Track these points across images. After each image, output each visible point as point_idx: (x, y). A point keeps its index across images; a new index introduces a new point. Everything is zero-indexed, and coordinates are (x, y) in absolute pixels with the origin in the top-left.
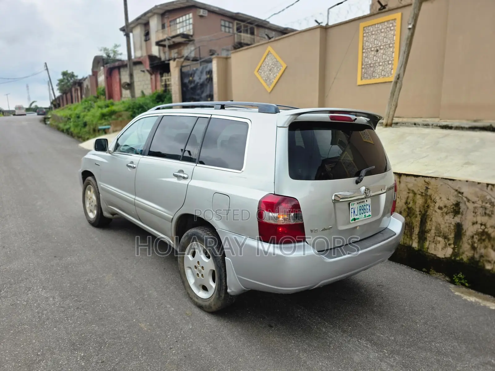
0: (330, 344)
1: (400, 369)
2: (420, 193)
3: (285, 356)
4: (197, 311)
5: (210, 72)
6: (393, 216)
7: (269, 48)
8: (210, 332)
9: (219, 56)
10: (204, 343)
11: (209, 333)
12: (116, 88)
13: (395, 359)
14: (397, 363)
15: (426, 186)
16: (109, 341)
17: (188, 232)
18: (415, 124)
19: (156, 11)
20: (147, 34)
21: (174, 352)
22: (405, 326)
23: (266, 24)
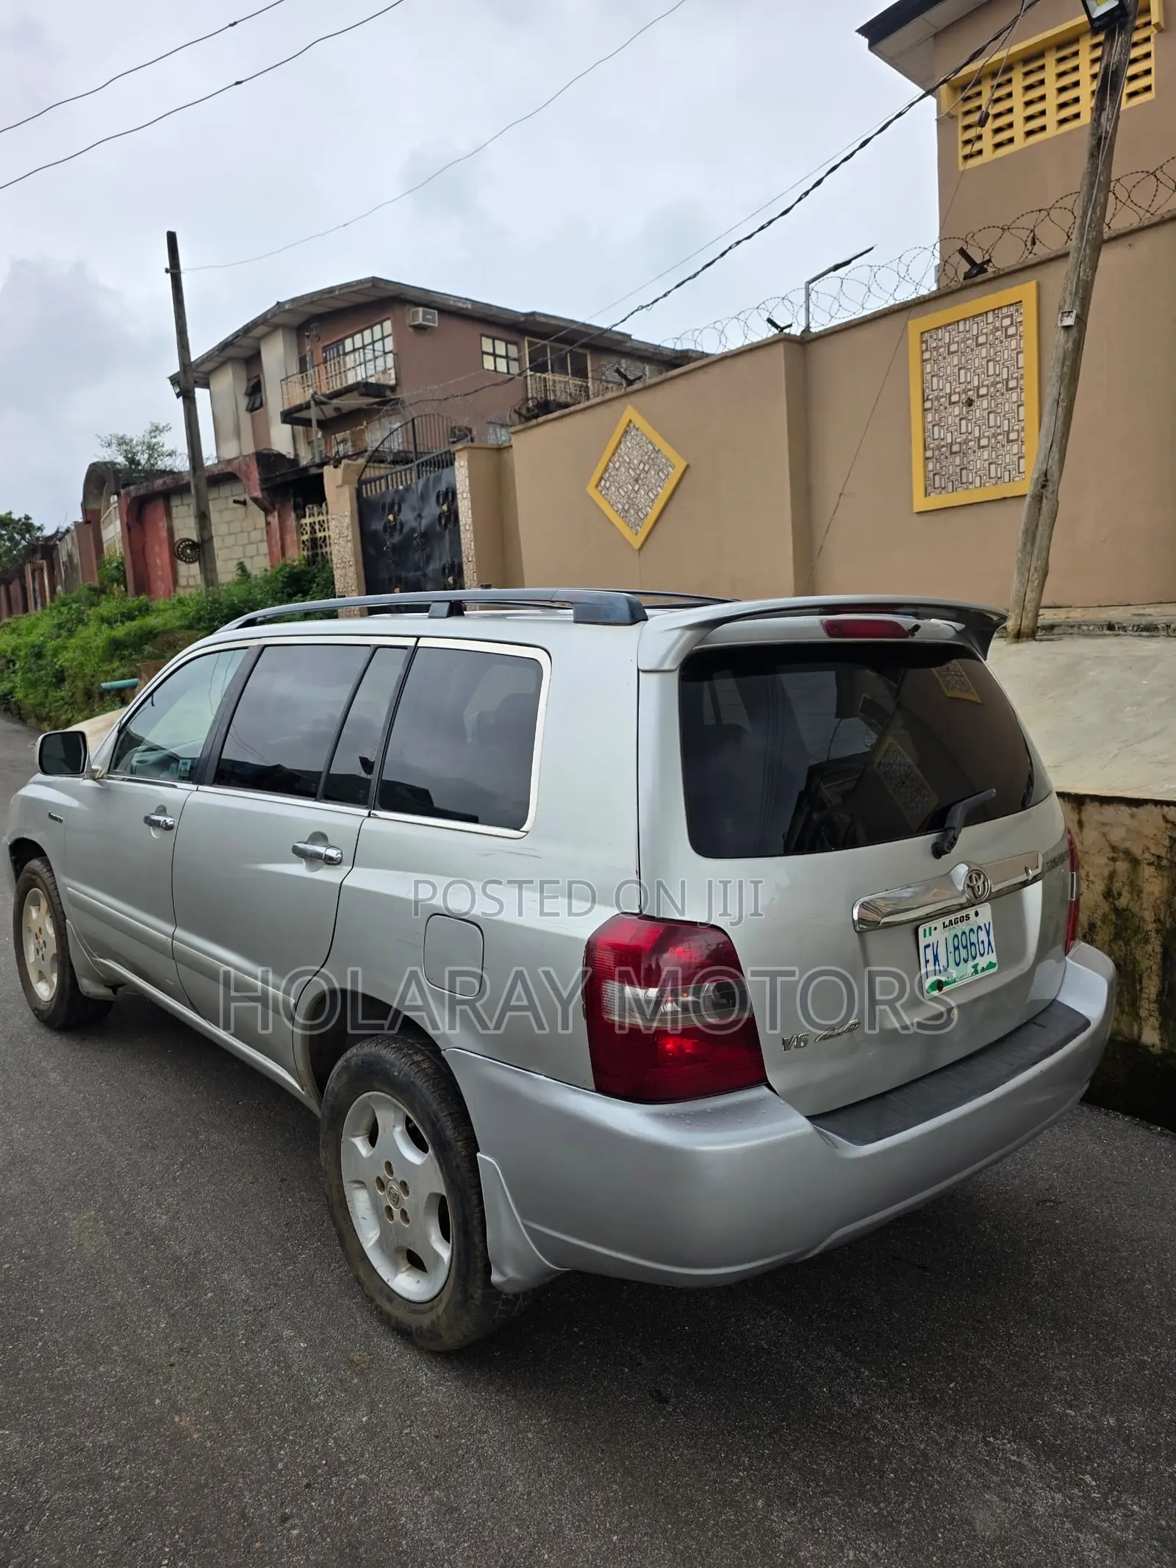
0: (882, 1461)
1: (1153, 1559)
2: (1152, 859)
3: (714, 1526)
4: (389, 1347)
5: (450, 496)
6: (1071, 959)
7: (629, 412)
8: (437, 1437)
9: (476, 444)
10: (409, 1486)
11: (433, 1440)
12: (160, 557)
13: (1130, 1515)
14: (1138, 1531)
15: (1169, 833)
16: (57, 1496)
17: (348, 1054)
18: (1111, 627)
19: (277, 320)
20: (255, 390)
21: (295, 1532)
22: (1151, 1367)
23: (620, 342)
